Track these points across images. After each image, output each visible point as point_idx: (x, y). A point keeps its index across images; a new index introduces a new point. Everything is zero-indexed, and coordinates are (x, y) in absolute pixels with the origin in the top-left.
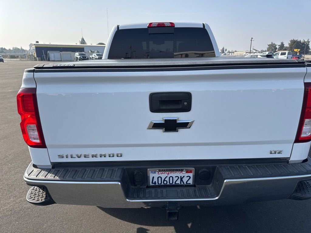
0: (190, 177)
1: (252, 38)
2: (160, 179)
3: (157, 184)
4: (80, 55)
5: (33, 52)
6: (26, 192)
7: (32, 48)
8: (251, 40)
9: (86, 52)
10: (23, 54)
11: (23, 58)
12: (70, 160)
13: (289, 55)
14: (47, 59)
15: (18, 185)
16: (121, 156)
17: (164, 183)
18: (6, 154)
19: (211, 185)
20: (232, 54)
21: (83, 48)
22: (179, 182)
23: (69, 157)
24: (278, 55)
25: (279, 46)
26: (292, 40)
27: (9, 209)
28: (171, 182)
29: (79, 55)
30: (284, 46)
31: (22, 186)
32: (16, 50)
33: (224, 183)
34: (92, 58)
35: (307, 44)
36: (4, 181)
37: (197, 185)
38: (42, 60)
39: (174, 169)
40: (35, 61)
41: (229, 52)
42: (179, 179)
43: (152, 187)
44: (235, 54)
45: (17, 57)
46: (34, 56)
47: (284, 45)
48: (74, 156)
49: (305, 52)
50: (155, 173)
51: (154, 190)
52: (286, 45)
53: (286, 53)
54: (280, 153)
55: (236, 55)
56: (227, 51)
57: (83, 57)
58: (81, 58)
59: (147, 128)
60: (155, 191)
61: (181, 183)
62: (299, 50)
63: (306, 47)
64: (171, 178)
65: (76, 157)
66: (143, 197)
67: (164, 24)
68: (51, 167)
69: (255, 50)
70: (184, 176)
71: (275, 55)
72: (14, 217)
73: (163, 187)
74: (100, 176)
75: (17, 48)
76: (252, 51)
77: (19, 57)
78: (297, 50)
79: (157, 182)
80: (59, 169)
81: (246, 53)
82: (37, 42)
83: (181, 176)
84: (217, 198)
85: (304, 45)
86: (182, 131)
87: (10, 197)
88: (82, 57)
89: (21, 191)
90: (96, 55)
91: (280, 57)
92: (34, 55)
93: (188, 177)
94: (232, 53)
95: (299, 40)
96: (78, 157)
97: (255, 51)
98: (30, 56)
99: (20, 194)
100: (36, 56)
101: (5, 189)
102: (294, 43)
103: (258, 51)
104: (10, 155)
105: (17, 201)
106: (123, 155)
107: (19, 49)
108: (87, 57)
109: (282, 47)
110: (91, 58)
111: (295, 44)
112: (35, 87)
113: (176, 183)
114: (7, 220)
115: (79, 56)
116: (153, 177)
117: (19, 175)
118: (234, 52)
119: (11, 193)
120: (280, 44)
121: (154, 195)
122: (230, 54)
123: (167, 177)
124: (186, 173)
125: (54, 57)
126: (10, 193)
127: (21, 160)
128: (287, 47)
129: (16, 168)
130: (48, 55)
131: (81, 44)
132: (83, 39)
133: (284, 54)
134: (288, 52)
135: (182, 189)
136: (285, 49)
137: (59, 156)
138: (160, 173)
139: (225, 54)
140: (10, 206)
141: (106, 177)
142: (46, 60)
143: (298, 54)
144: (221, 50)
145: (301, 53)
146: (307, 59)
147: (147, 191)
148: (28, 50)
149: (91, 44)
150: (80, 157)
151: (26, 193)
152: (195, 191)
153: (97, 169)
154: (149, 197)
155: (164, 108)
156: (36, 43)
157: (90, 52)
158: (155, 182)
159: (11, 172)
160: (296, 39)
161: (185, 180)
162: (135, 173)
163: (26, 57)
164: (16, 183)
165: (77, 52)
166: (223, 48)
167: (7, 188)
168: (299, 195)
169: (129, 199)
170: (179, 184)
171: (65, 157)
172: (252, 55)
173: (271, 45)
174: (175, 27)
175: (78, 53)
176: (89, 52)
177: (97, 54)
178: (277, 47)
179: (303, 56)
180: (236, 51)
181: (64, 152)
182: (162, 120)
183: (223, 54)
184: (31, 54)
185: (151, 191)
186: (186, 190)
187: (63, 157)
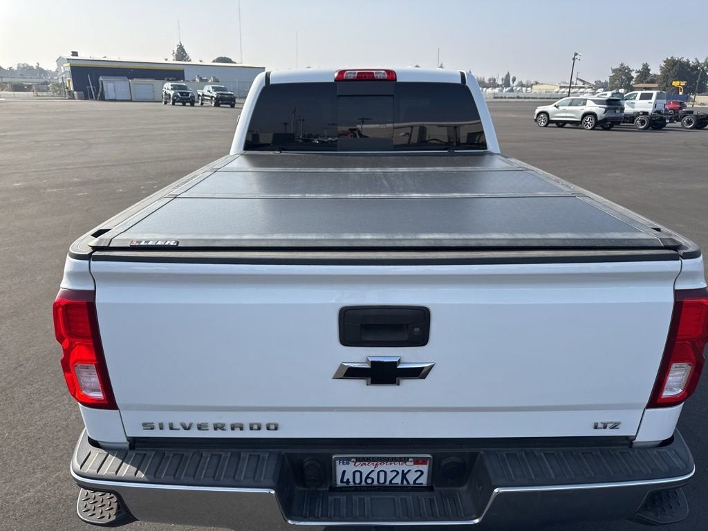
0: (422, 473)
1: (576, 54)
2: (358, 475)
3: (352, 484)
4: (174, 88)
5: (66, 78)
6: (68, 457)
7: (62, 68)
8: (574, 59)
9: (187, 81)
10: (41, 81)
11: (43, 91)
12: (167, 433)
13: (658, 100)
14: (99, 95)
15: (49, 439)
16: (276, 429)
17: (366, 481)
18: (18, 358)
19: (465, 488)
20: (527, 90)
21: (182, 72)
22: (398, 480)
23: (166, 427)
24: (635, 98)
25: (637, 72)
26: (669, 58)
27: (34, 500)
28: (382, 481)
29: (172, 89)
30: (650, 72)
31: (58, 443)
32: (26, 70)
33: (494, 494)
34: (203, 95)
35: (703, 70)
36: (19, 427)
37: (436, 487)
38: (86, 98)
39: (388, 458)
40: (69, 99)
41: (522, 86)
42: (400, 476)
43: (341, 489)
44: (534, 91)
45: (29, 88)
46: (67, 88)
47: (649, 70)
48: (177, 425)
49: (698, 88)
50: (348, 464)
51: (345, 497)
52: (655, 70)
53: (652, 94)
54: (615, 426)
55: (537, 91)
56: (516, 83)
57: (181, 93)
58: (178, 97)
59: (333, 375)
60: (347, 502)
61: (402, 482)
62: (683, 83)
63: (701, 77)
64: (382, 475)
65: (181, 427)
66: (322, 516)
67: (373, 73)
68: (127, 445)
69: (581, 80)
70: (409, 471)
71: (627, 99)
72: (45, 518)
73: (364, 491)
74: (232, 475)
75: (28, 66)
76: (575, 83)
77: (34, 88)
78: (678, 82)
79: (351, 480)
80: (144, 452)
81: (561, 87)
82: (75, 54)
83: (403, 471)
84: (477, 521)
85: (695, 72)
86: (407, 384)
87: (34, 469)
88: (179, 94)
89: (57, 455)
90: (211, 90)
91: (638, 105)
92: (68, 86)
93: (417, 472)
94: (528, 87)
95: (685, 60)
96: (185, 429)
97: (580, 84)
98: (59, 87)
99: (55, 461)
100: (72, 89)
101: (22, 450)
102: (673, 66)
103: (588, 83)
104: (27, 360)
105: (51, 480)
106: (279, 427)
107: (31, 68)
108: (190, 95)
109: (645, 73)
110: (199, 95)
111: (676, 69)
112: (91, 288)
113: (393, 482)
114: (32, 526)
115: (173, 92)
116: (344, 472)
117: (50, 412)
118: (532, 85)
119: (36, 460)
120: (640, 68)
121: (345, 511)
122: (524, 89)
123: (373, 471)
124: (414, 464)
125: (115, 91)
126: (34, 459)
127: (52, 375)
128: (655, 76)
129: (42, 394)
130: (101, 86)
131: (177, 60)
132: (181, 49)
133: (648, 97)
134: (658, 94)
135: (404, 496)
136: (651, 80)
137: (144, 425)
138: (357, 463)
139: (512, 90)
140: (36, 492)
141: (245, 478)
142: (96, 99)
143: (681, 93)
144: (502, 80)
145: (688, 90)
146: (701, 104)
147: (331, 498)
148: (54, 70)
149: (201, 61)
150: (189, 429)
151: (68, 459)
152: (431, 502)
153: (226, 454)
154: (335, 515)
155: (370, 338)
156: (72, 55)
157: (198, 80)
158: (348, 480)
159: (32, 406)
160: (677, 56)
161: (411, 478)
162: (306, 464)
163: (48, 89)
164: (44, 433)
165: (168, 80)
166: (508, 76)
167: (26, 446)
168: (650, 516)
169: (292, 520)
170: (398, 484)
171: (157, 427)
172: (573, 99)
173: (620, 70)
174: (398, 81)
175: (170, 84)
176: (195, 80)
177: (213, 88)
178: (634, 75)
179: (692, 97)
180: (537, 83)
181: (155, 418)
182: (365, 361)
183: (508, 89)
184: (60, 81)
185: (340, 499)
186: (413, 498)
187: (152, 428)
